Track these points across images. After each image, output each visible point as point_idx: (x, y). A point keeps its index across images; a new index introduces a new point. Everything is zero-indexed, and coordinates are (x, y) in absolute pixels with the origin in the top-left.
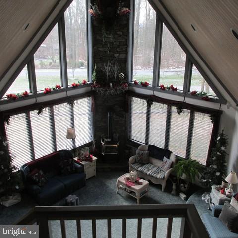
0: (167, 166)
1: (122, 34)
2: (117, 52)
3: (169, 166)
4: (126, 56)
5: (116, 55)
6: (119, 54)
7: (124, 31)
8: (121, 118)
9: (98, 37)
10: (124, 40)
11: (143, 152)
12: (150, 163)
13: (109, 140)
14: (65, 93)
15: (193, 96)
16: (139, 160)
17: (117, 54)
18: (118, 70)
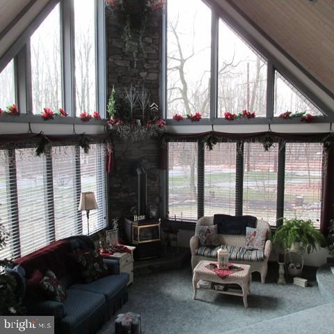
0: (259, 238)
1: (151, 41)
2: (145, 70)
3: (264, 238)
4: (158, 77)
5: (143, 74)
6: (148, 73)
7: (154, 37)
8: (153, 182)
9: (115, 43)
10: (154, 52)
11: (207, 227)
12: (221, 244)
13: (143, 217)
14: (71, 127)
15: (285, 120)
16: (206, 242)
17: (145, 73)
18: (147, 100)
